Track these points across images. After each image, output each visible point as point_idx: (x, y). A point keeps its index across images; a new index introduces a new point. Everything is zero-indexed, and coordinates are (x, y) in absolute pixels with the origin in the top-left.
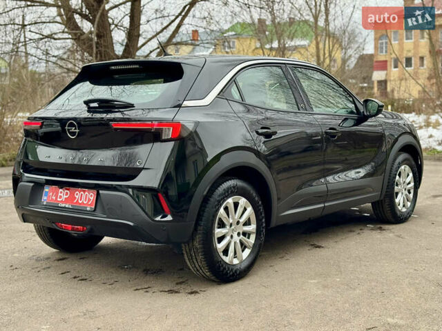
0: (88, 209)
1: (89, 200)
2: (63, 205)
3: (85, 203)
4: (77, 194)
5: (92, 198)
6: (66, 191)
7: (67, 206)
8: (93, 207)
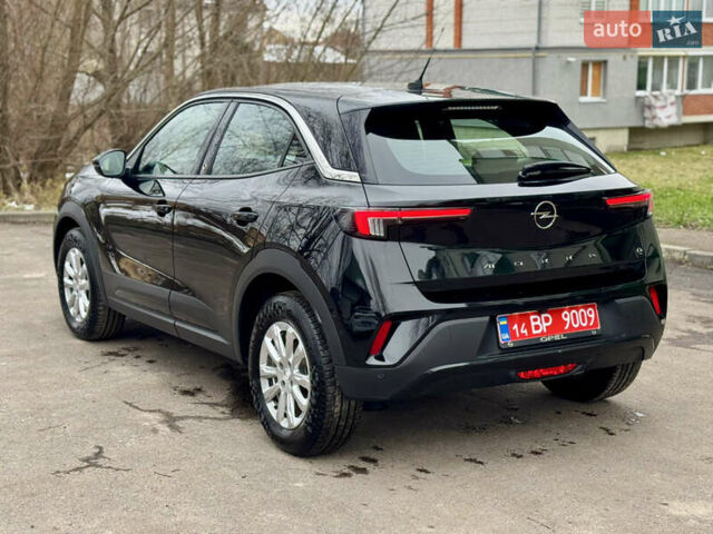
0: (594, 333)
1: (589, 319)
2: (549, 339)
3: (584, 325)
4: (566, 316)
5: (592, 316)
6: (543, 316)
7: (557, 337)
8: (599, 328)
